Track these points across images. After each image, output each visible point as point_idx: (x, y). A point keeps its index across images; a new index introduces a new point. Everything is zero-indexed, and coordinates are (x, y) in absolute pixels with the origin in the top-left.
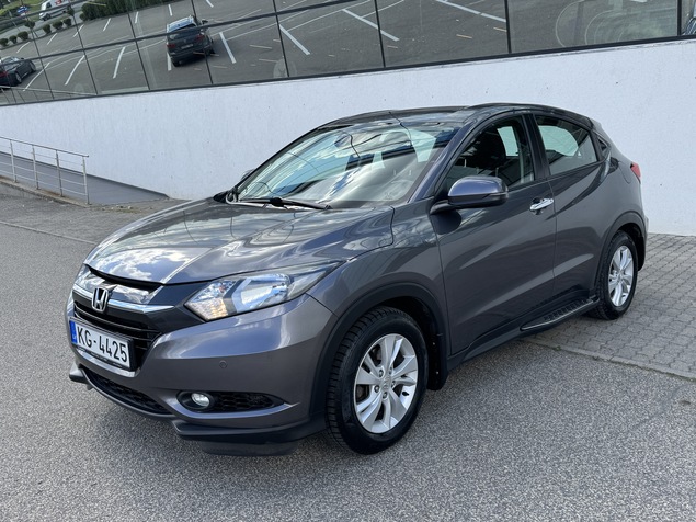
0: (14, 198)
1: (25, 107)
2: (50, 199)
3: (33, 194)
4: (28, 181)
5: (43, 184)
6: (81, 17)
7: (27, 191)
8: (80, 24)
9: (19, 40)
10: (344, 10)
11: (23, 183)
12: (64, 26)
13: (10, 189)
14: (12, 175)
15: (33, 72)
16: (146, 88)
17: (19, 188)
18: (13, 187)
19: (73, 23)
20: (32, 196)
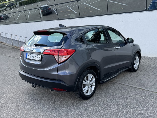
0: (7, 48)
1: (8, 25)
2: (16, 48)
3: (11, 47)
4: (10, 44)
5: (14, 45)
6: (19, 5)
7: (10, 46)
8: (19, 7)
9: (4, 10)
10: (83, 3)
11: (9, 44)
12: (15, 7)
13: (5, 46)
14: (6, 42)
15: (8, 17)
16: (41, 20)
17: (8, 46)
18: (6, 45)
19: (17, 7)
20: (11, 48)
